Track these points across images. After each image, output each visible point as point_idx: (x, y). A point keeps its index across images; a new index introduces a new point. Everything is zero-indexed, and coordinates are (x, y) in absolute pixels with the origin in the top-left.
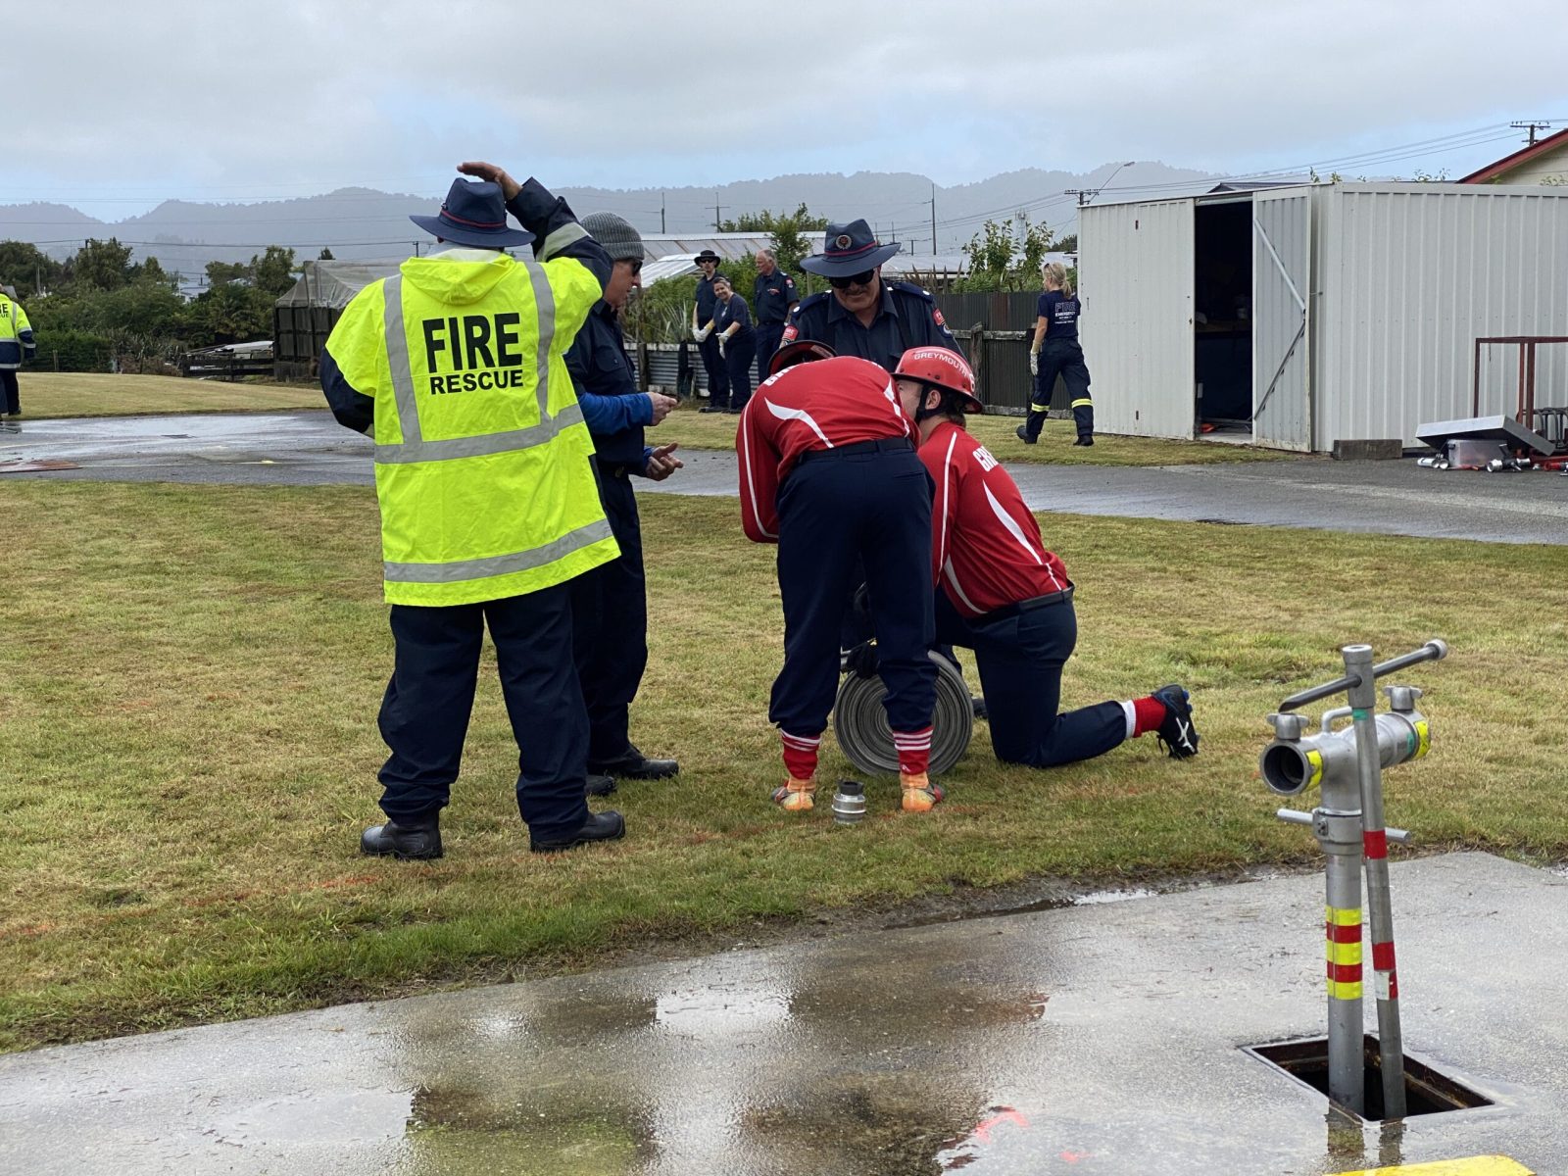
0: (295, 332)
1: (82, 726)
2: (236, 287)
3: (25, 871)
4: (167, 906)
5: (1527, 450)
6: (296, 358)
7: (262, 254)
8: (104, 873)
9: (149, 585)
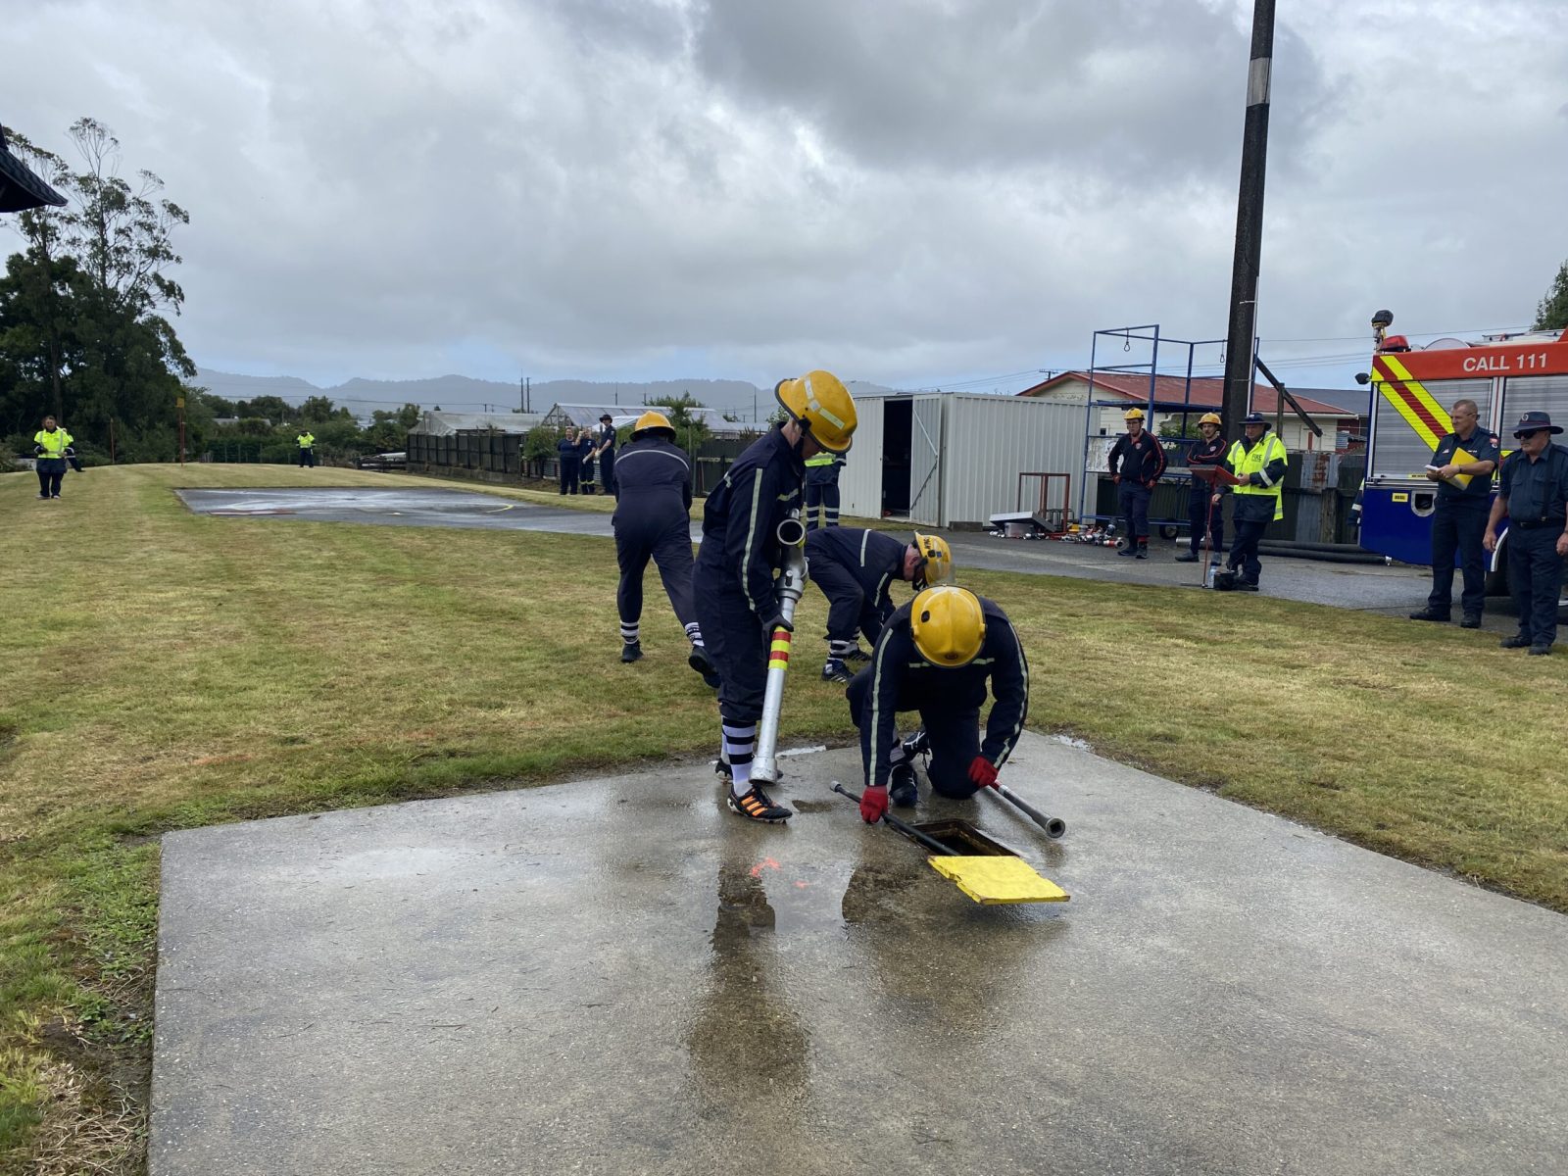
0: (418, 448)
1: (282, 648)
2: (388, 424)
3: (242, 726)
4: (319, 746)
5: (1043, 529)
6: (419, 462)
7: (403, 408)
8: (286, 727)
9: (326, 575)
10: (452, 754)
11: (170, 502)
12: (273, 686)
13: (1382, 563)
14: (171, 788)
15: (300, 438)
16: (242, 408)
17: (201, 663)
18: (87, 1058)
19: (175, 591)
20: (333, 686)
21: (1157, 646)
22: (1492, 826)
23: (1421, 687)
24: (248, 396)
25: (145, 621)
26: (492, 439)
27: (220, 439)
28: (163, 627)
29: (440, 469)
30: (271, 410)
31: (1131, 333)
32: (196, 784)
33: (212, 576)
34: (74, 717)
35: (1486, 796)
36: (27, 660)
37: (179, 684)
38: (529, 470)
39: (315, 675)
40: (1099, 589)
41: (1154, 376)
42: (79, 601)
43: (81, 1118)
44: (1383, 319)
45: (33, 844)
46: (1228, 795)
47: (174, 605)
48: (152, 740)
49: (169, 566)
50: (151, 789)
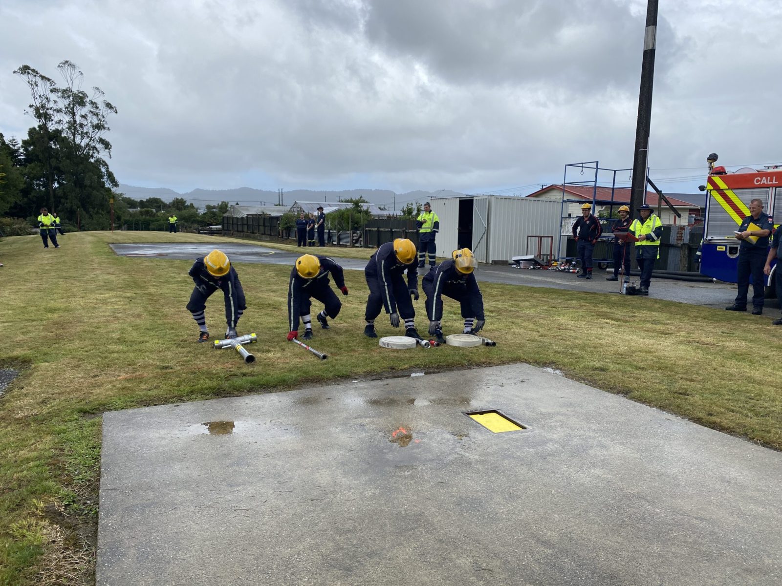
0: (228, 223)
1: (161, 322)
2: (213, 212)
3: (141, 360)
4: (179, 370)
5: (539, 264)
6: (228, 230)
7: (220, 203)
8: (163, 361)
9: (182, 286)
10: (244, 375)
11: (106, 250)
12: (156, 341)
13: (712, 281)
14: (107, 390)
15: (170, 218)
16: (142, 204)
17: (121, 329)
18: (67, 523)
19: (109, 293)
20: (186, 341)
21: (597, 323)
22: (767, 415)
23: (731, 344)
24: (145, 197)
25: (95, 308)
26: (264, 218)
27: (131, 219)
28: (103, 311)
29: (239, 235)
30: (155, 204)
31: (584, 165)
32: (119, 389)
33: (127, 286)
34: (60, 355)
35: (764, 400)
36: (37, 327)
37: (111, 340)
38: (282, 234)
39: (177, 336)
40: (567, 294)
41: (595, 187)
42: (62, 298)
43: (63, 552)
44: (713, 158)
45: (40, 418)
46: (632, 398)
47: (108, 301)
48: (98, 367)
49: (106, 281)
50: (97, 391)
